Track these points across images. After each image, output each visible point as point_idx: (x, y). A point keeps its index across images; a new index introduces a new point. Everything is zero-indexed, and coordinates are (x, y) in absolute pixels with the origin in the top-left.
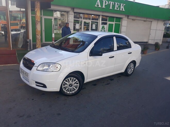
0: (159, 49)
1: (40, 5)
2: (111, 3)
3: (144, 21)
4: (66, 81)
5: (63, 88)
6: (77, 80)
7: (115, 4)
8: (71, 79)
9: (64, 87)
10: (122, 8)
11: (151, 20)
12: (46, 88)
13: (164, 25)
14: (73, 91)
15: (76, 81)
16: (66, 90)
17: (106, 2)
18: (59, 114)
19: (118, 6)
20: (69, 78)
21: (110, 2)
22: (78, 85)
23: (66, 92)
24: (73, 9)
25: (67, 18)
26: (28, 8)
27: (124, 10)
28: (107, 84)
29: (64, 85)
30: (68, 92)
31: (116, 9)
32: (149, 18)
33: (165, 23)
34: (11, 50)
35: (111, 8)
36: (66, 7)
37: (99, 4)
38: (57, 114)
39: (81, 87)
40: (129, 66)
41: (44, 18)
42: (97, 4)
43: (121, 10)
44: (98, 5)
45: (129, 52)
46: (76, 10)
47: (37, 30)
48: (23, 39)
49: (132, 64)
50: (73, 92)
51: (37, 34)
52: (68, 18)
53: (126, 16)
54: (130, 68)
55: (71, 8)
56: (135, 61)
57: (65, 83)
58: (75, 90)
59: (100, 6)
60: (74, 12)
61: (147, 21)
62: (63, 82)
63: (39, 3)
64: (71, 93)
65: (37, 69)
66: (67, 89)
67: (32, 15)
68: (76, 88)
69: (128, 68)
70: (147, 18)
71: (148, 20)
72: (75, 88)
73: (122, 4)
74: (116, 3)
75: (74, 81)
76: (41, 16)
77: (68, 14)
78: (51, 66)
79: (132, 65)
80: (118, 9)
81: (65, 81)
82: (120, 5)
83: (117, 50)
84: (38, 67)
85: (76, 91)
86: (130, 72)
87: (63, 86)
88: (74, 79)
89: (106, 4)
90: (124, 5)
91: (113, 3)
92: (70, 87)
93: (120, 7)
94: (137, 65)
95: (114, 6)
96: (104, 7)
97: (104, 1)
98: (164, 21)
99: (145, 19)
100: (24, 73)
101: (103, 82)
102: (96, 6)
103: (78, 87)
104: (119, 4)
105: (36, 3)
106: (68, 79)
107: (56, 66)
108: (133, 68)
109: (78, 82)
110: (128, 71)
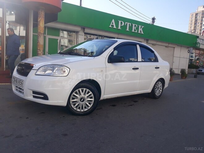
0: (186, 77)
1: (44, 14)
2: (128, 24)
3: (166, 47)
4: (76, 93)
5: (71, 103)
6: (91, 93)
7: (132, 25)
8: (82, 91)
9: (73, 102)
10: (141, 31)
11: (174, 46)
12: (48, 100)
13: (189, 53)
14: (85, 108)
15: (89, 94)
16: (76, 106)
17: (121, 23)
18: (66, 135)
19: (136, 28)
20: (80, 89)
21: (126, 23)
22: (93, 99)
23: (75, 109)
24: (83, 29)
25: (76, 39)
26: (30, 21)
27: (142, 33)
28: (130, 105)
29: (73, 99)
30: (78, 110)
31: (133, 31)
32: (172, 44)
33: (189, 50)
34: (5, 70)
35: (128, 30)
36: (75, 25)
37: (114, 24)
38: (62, 135)
39: (96, 102)
40: (157, 85)
41: (49, 38)
42: (111, 24)
43: (139, 32)
44: (113, 26)
45: (157, 66)
46: (87, 31)
47: (39, 43)
48: (20, 59)
49: (160, 82)
50: (86, 110)
51: (39, 48)
52: (78, 40)
53: (145, 39)
54: (158, 88)
55: (81, 27)
56: (163, 79)
57: (74, 96)
58: (88, 106)
59: (115, 27)
60: (85, 32)
61: (170, 47)
62: (72, 95)
63: (43, 11)
64: (82, 111)
65: (36, 74)
66: (77, 104)
67: (34, 34)
68: (90, 104)
69: (155, 87)
70: (169, 43)
71: (170, 45)
72: (88, 104)
73: (140, 26)
74: (134, 25)
75: (88, 94)
76: (45, 35)
77: (77, 35)
78: (56, 69)
79: (160, 84)
80: (136, 32)
81: (74, 94)
82: (138, 27)
83: (141, 61)
84: (38, 70)
85: (89, 108)
86: (157, 93)
87: (71, 100)
88: (88, 90)
89: (122, 25)
90: (143, 27)
91: (130, 24)
92: (82, 103)
93: (138, 28)
94: (166, 86)
95: (131, 28)
96: (119, 28)
97: (120, 22)
98: (188, 48)
99: (167, 45)
100: (18, 81)
101: (125, 104)
102: (110, 26)
103: (93, 102)
104: (137, 25)
105: (40, 12)
106: (79, 91)
107: (63, 70)
108: (161, 89)
109: (92, 95)
110: (155, 92)
